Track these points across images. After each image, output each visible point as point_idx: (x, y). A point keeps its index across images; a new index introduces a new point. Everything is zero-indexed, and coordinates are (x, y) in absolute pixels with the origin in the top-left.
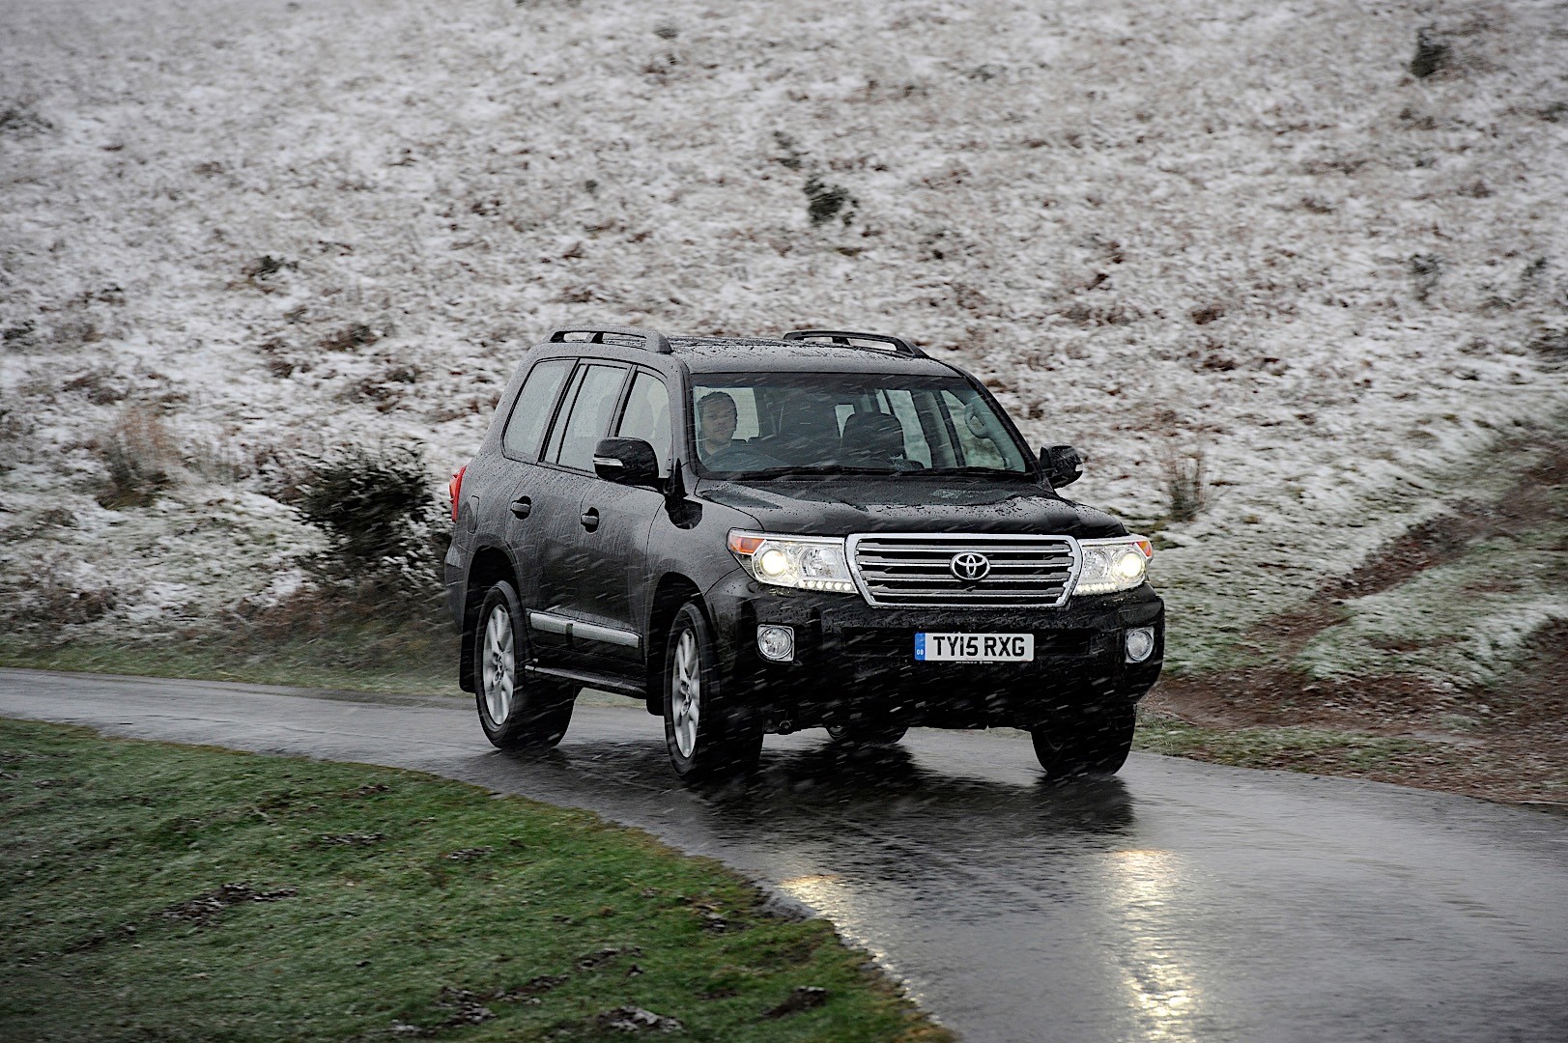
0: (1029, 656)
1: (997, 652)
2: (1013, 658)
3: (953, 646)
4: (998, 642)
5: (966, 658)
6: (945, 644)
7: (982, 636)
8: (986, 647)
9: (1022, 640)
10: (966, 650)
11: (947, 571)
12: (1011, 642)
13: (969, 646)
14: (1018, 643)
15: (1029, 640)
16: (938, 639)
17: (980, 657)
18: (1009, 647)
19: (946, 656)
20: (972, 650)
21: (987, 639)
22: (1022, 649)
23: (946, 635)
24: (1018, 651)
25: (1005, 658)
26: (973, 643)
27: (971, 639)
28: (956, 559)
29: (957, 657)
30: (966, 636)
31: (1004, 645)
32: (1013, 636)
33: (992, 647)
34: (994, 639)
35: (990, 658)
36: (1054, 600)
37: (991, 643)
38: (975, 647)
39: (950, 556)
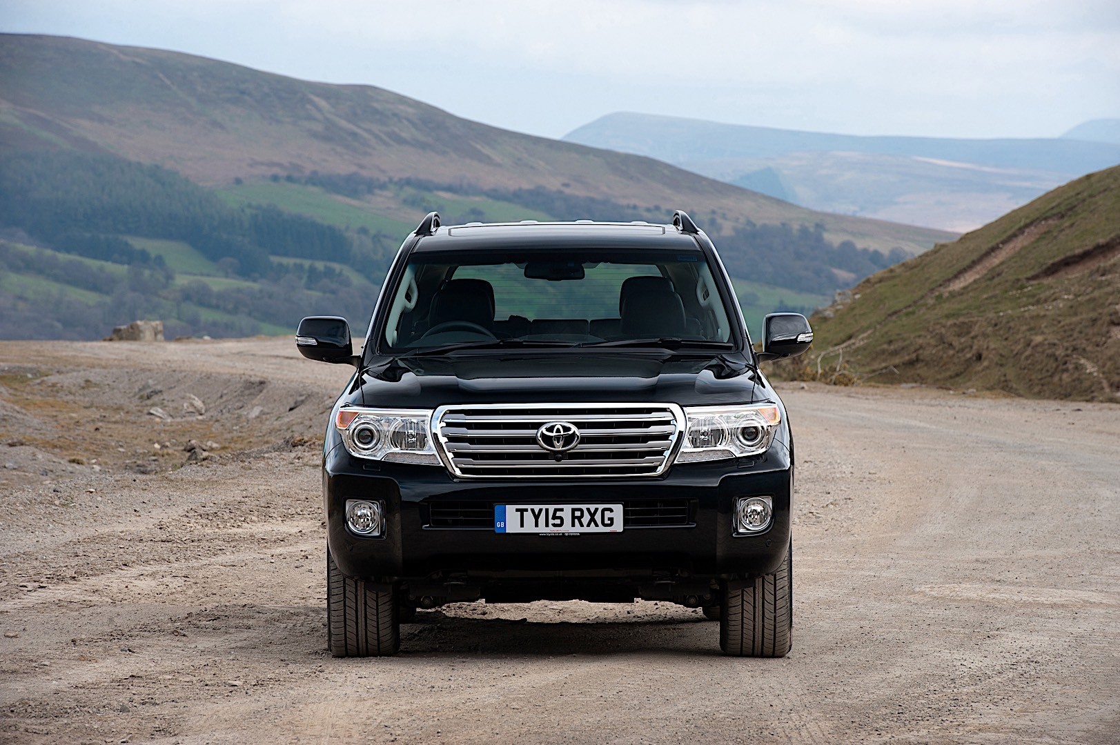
0: (618, 527)
1: (585, 524)
2: (602, 529)
3: (537, 517)
4: (586, 512)
5: (551, 530)
6: (528, 516)
7: (568, 508)
8: (574, 517)
9: (611, 510)
10: (551, 521)
11: (532, 440)
12: (599, 513)
13: (554, 517)
14: (607, 514)
15: (618, 510)
16: (522, 511)
17: (567, 528)
18: (598, 517)
19: (529, 527)
20: (558, 521)
21: (574, 510)
22: (611, 519)
23: (529, 507)
24: (607, 522)
25: (593, 529)
26: (558, 514)
27: (556, 510)
28: (543, 429)
29: (542, 529)
30: (552, 508)
31: (592, 515)
32: (601, 507)
33: (579, 518)
34: (581, 510)
35: (578, 529)
36: (654, 469)
37: (578, 514)
38: (561, 518)
39: (537, 426)
